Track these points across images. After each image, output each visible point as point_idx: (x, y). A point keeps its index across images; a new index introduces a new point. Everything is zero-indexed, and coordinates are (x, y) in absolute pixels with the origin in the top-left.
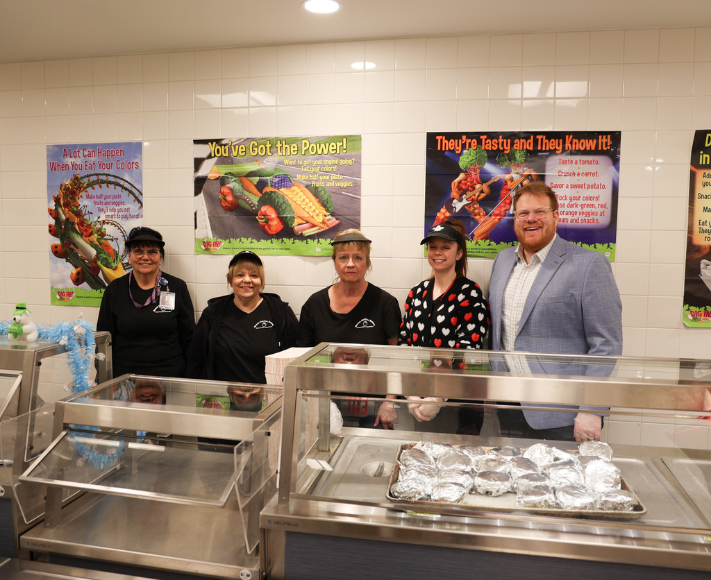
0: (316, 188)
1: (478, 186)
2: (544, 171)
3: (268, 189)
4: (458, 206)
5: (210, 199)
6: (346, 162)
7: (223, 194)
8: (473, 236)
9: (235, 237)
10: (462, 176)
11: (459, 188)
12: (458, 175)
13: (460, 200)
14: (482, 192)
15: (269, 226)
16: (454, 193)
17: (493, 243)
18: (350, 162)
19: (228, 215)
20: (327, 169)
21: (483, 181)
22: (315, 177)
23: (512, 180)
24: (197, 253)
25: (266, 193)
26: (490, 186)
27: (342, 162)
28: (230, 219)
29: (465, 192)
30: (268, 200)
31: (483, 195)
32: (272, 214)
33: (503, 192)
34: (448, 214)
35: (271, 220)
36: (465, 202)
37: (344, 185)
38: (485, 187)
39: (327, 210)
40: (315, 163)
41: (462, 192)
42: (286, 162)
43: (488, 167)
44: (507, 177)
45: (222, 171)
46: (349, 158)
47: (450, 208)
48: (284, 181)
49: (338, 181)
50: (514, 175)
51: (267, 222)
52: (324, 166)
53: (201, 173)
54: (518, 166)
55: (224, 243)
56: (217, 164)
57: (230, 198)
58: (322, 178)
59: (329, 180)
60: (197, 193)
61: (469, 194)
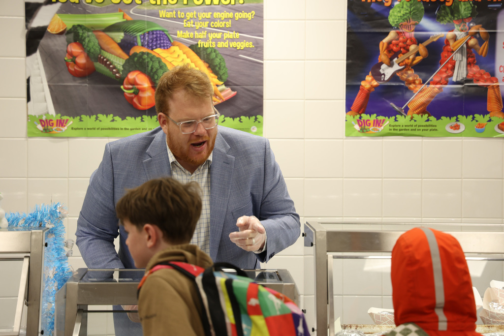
0: (205, 49)
1: (412, 47)
2: (495, 28)
3: (138, 49)
4: (387, 72)
5: (50, 61)
6: (244, 15)
7: (71, 54)
8: (407, 109)
9: (90, 113)
10: (392, 34)
11: (389, 49)
12: (387, 34)
13: (391, 65)
14: (418, 54)
15: (140, 99)
16: (383, 56)
17: (432, 118)
18: (249, 16)
19: (77, 83)
20: (218, 24)
21: (419, 41)
22: (202, 35)
23: (455, 38)
24: (31, 135)
25: (135, 55)
26: (428, 47)
27: (238, 16)
28: (83, 88)
29: (396, 54)
30: (138, 63)
31: (419, 59)
32: (144, 82)
33: (444, 54)
34: (375, 83)
35: (143, 90)
36: (396, 67)
37: (241, 45)
38: (422, 48)
39: (220, 78)
40: (201, 16)
41: (393, 54)
42: (162, 13)
43: (425, 23)
44: (449, 35)
45: (70, 21)
46: (248, 10)
47: (378, 76)
48: (160, 39)
49: (233, 40)
50: (457, 33)
51: (136, 93)
52: (214, 20)
53: (37, 23)
54: (462, 20)
55: (72, 122)
56: (60, 12)
57: (82, 60)
58: (211, 36)
59: (222, 39)
60: (30, 50)
61: (402, 57)
